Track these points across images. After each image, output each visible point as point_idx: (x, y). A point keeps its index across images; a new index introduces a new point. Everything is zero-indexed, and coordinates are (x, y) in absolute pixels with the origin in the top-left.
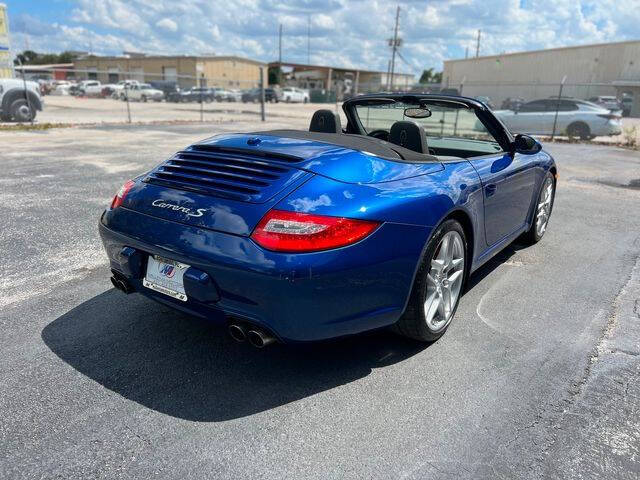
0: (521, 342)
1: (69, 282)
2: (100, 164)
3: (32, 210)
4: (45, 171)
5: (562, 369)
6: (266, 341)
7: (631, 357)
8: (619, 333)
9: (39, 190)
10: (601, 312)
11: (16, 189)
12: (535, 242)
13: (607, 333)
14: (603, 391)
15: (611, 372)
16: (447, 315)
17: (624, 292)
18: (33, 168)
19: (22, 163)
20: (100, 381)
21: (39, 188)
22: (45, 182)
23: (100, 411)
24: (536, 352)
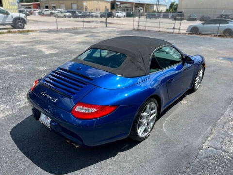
0: (175, 142)
1: (23, 108)
2: (44, 50)
3: (17, 73)
4: (24, 53)
5: (187, 155)
6: (77, 147)
7: (215, 150)
8: (214, 139)
9: (21, 63)
10: (210, 128)
11: (13, 62)
12: (194, 91)
13: (209, 138)
14: (199, 167)
15: (205, 158)
16: (149, 130)
17: (222, 118)
18: (21, 51)
19: (17, 49)
20: (25, 154)
21: (21, 62)
22: (24, 59)
23: (23, 167)
24: (179, 147)
